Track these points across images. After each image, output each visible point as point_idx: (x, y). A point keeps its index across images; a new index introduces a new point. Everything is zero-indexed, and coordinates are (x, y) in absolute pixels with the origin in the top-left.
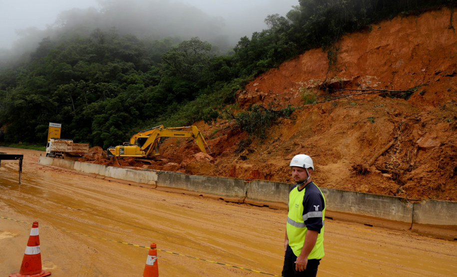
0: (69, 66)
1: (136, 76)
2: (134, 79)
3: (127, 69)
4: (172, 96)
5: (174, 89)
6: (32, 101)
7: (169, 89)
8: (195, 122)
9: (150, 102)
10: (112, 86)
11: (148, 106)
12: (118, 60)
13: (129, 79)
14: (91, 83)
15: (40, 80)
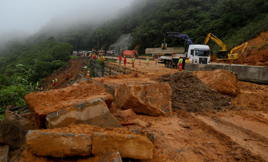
0: (167, 13)
1: (204, 15)
2: (203, 16)
3: (197, 10)
4: (230, 25)
5: (230, 21)
6: (151, 33)
7: (227, 21)
8: (249, 40)
9: (216, 30)
10: (191, 21)
11: (216, 32)
12: (192, 6)
13: (200, 16)
14: (180, 21)
15: (153, 22)
